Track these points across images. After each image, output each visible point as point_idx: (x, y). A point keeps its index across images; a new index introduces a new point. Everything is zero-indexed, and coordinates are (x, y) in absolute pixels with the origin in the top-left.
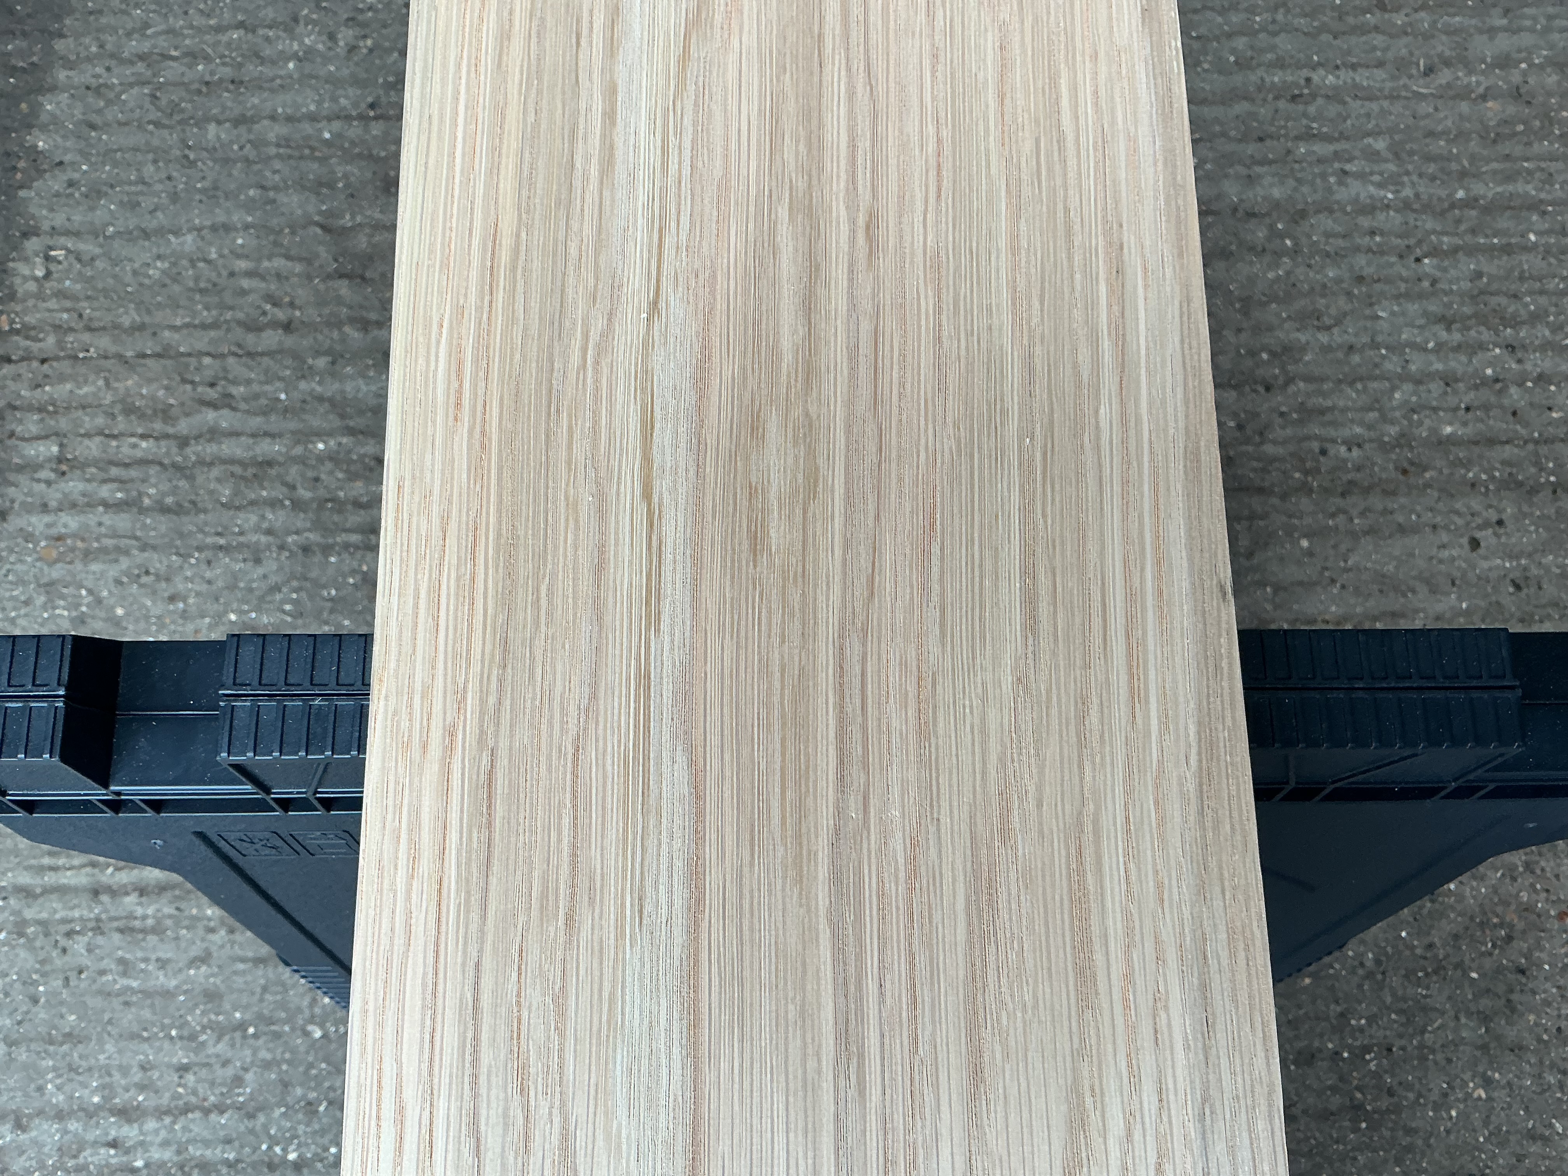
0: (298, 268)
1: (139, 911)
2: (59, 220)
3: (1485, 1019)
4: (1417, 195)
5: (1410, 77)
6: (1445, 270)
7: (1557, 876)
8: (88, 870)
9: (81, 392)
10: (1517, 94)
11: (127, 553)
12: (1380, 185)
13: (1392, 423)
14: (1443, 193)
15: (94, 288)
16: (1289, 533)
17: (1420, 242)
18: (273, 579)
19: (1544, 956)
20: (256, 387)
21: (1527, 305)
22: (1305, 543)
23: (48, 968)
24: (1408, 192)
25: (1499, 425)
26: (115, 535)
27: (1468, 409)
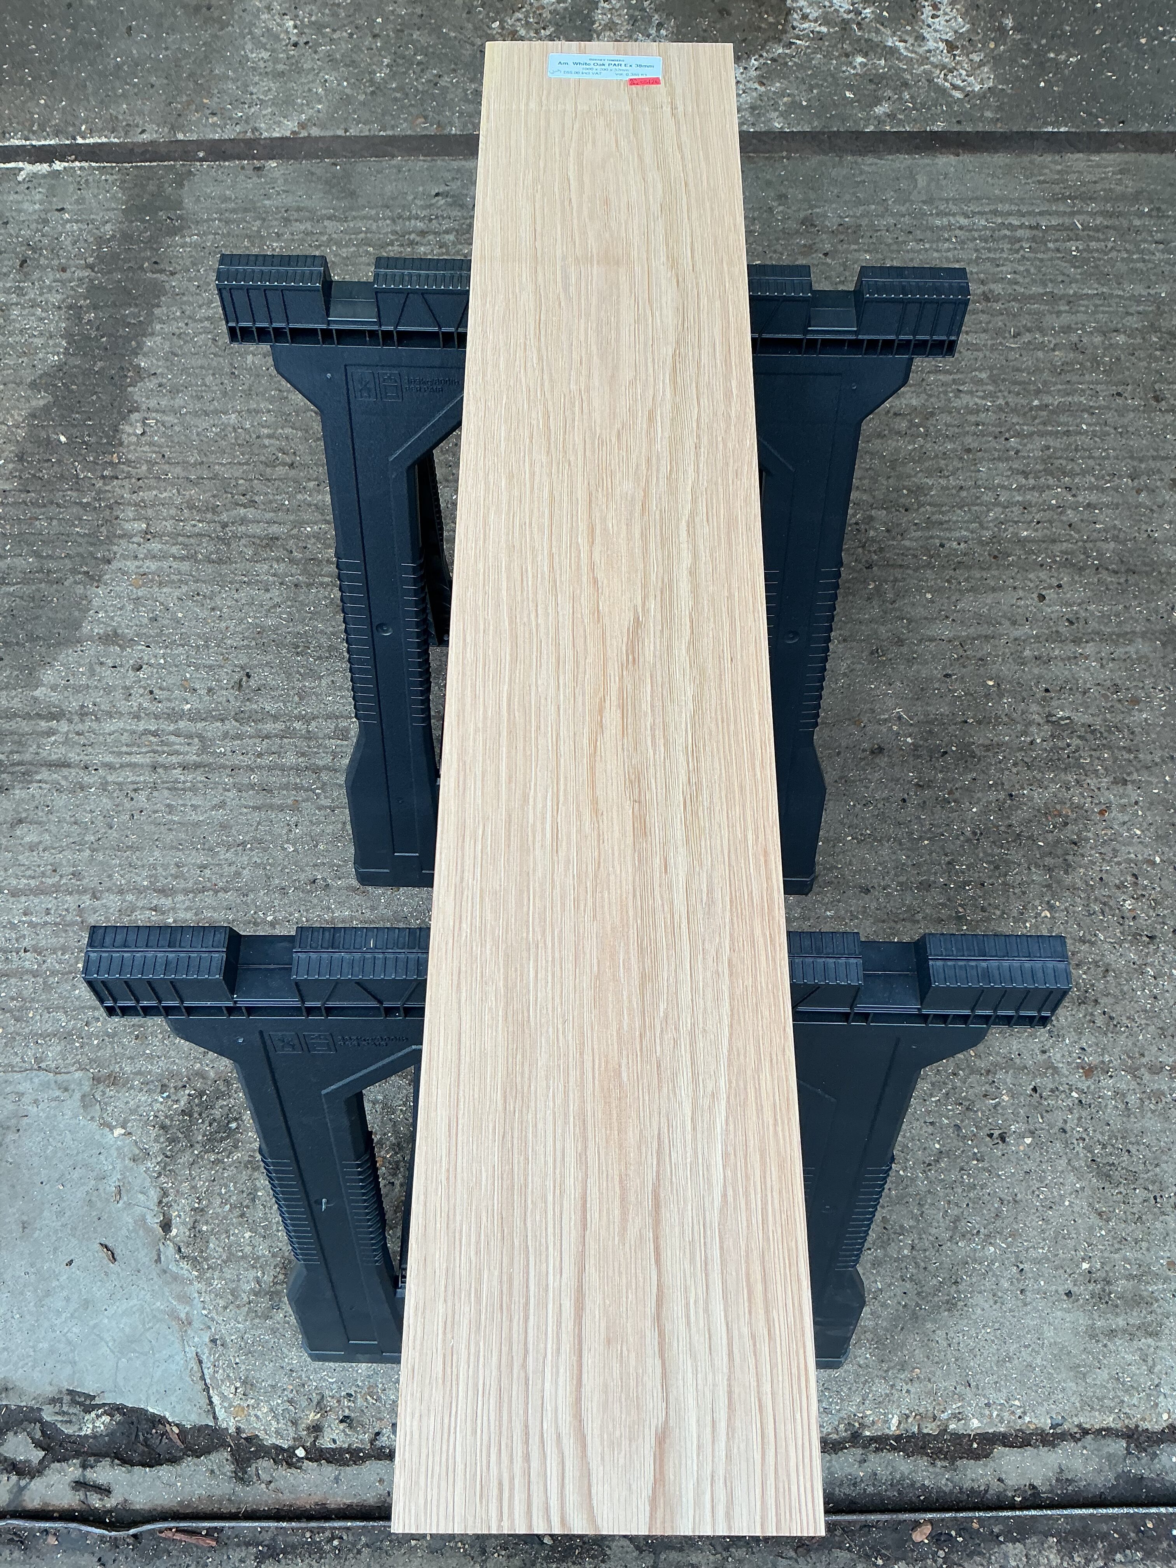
0: (300, 434)
1: (182, 778)
2: (153, 403)
3: (1050, 870)
4: (1007, 403)
5: (1005, 338)
6: (1025, 445)
7: (1099, 789)
8: (152, 754)
9: (162, 496)
10: (1075, 347)
11: (187, 584)
12: (983, 398)
13: (987, 529)
14: (1024, 402)
15: (172, 442)
16: (919, 590)
17: (1008, 430)
18: (276, 600)
19: (1090, 835)
20: (271, 497)
21: (1079, 464)
22: (929, 596)
23: (121, 808)
24: (1001, 401)
25: (1058, 530)
26: (180, 573)
27: (1038, 523)
